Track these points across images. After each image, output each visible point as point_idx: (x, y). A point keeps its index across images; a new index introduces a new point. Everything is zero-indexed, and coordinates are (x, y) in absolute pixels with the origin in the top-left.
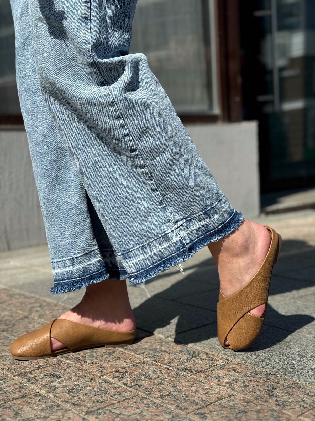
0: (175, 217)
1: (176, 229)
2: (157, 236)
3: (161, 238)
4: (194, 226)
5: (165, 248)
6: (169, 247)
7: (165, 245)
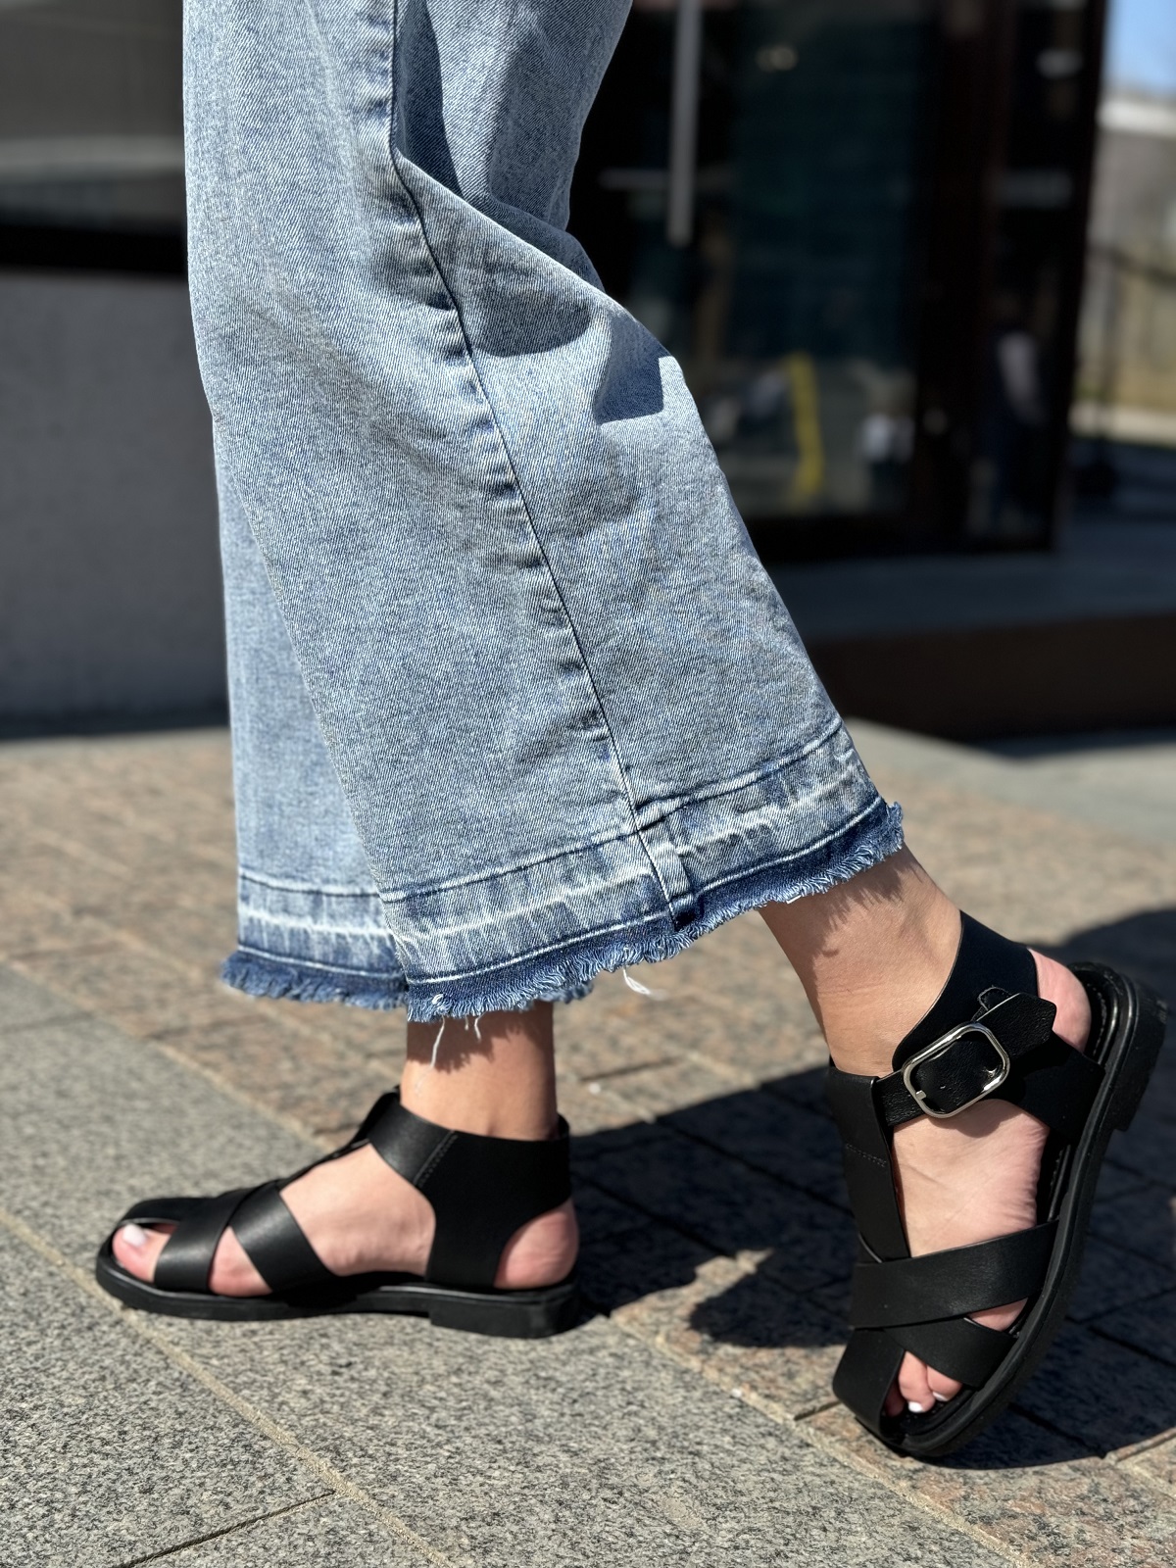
0: (639, 782)
1: (635, 833)
2: (555, 844)
3: (571, 857)
4: (714, 827)
5: (585, 898)
6: (599, 895)
7: (587, 887)
